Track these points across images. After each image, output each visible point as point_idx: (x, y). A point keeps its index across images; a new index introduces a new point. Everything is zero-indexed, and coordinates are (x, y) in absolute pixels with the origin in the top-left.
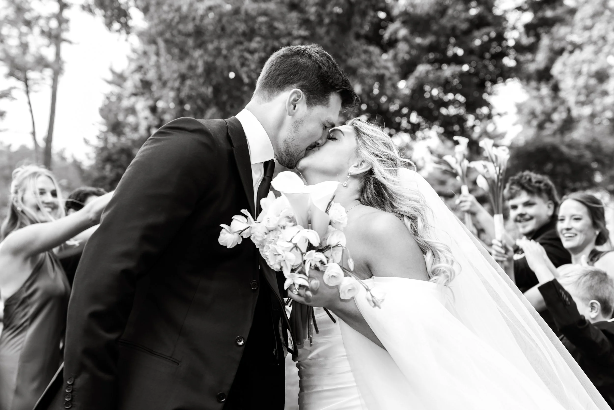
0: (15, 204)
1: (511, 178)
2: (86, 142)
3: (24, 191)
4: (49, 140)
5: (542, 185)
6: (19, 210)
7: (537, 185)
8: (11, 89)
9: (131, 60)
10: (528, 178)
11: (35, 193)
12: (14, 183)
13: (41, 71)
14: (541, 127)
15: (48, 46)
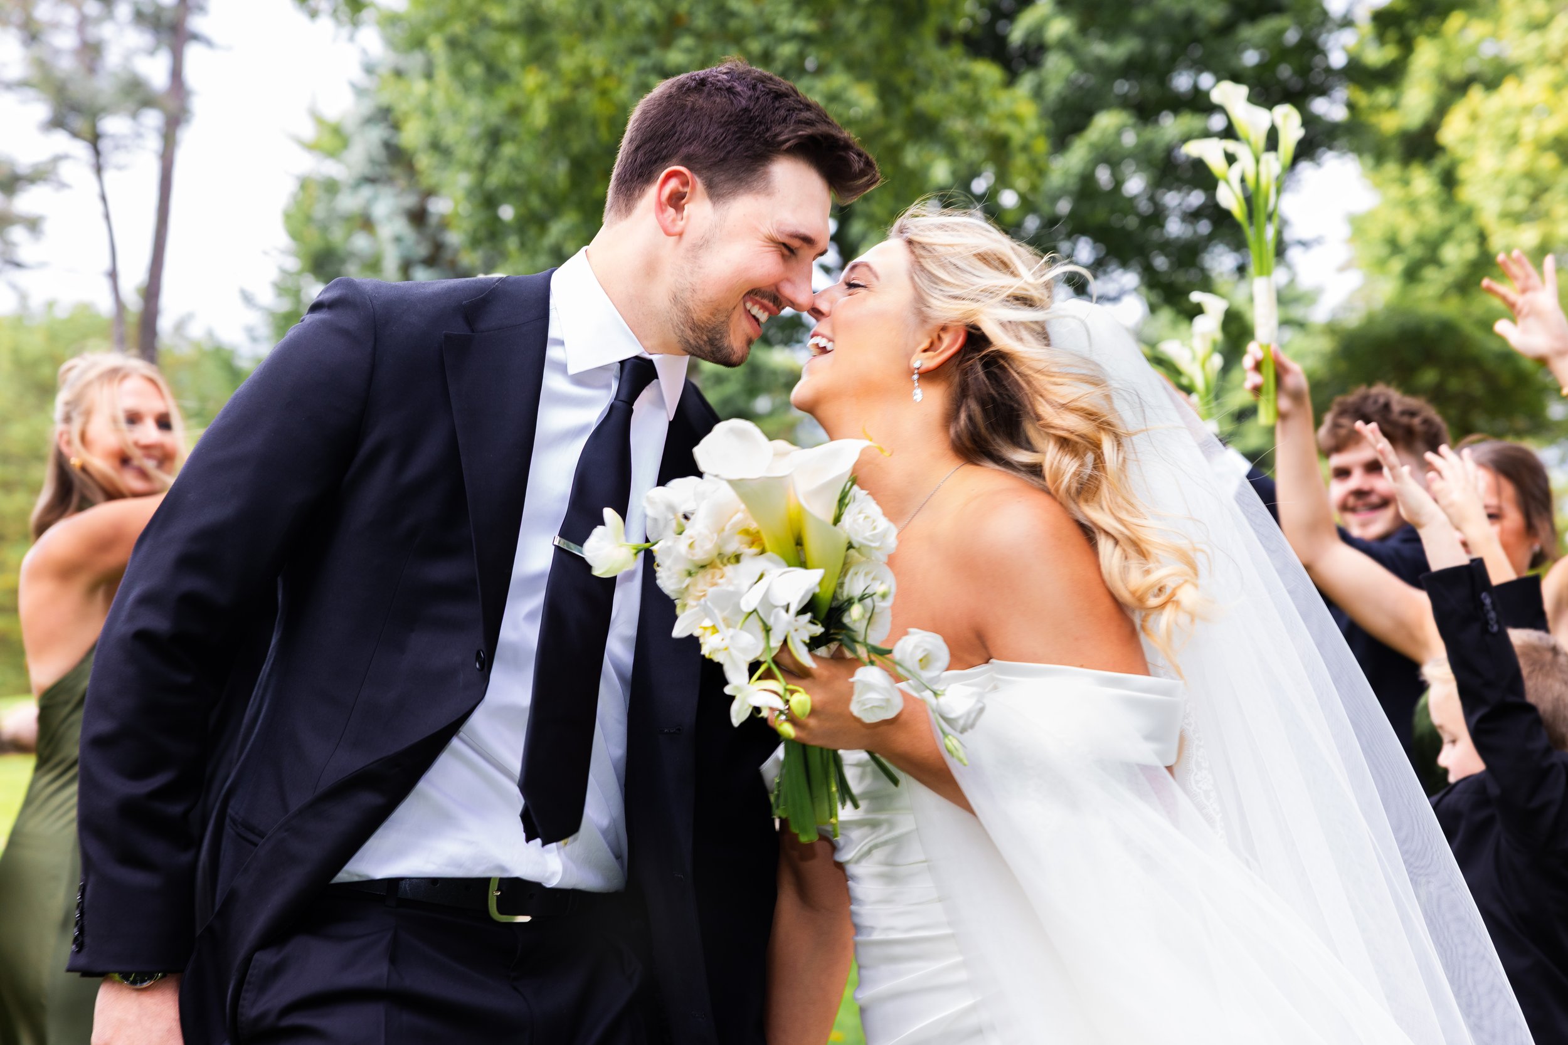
0: (65, 449)
1: (1339, 399)
2: (247, 299)
3: (88, 414)
4: (151, 292)
5: (1416, 421)
6: (74, 465)
7: (1405, 420)
8: (57, 159)
9: (360, 92)
10: (1382, 400)
11: (115, 421)
12: (63, 396)
13: (134, 116)
14: (1412, 275)
15: (152, 53)
